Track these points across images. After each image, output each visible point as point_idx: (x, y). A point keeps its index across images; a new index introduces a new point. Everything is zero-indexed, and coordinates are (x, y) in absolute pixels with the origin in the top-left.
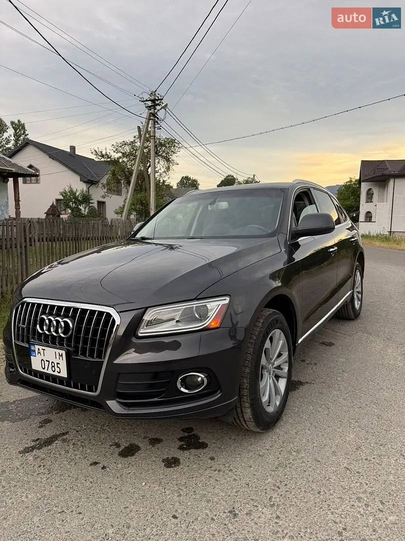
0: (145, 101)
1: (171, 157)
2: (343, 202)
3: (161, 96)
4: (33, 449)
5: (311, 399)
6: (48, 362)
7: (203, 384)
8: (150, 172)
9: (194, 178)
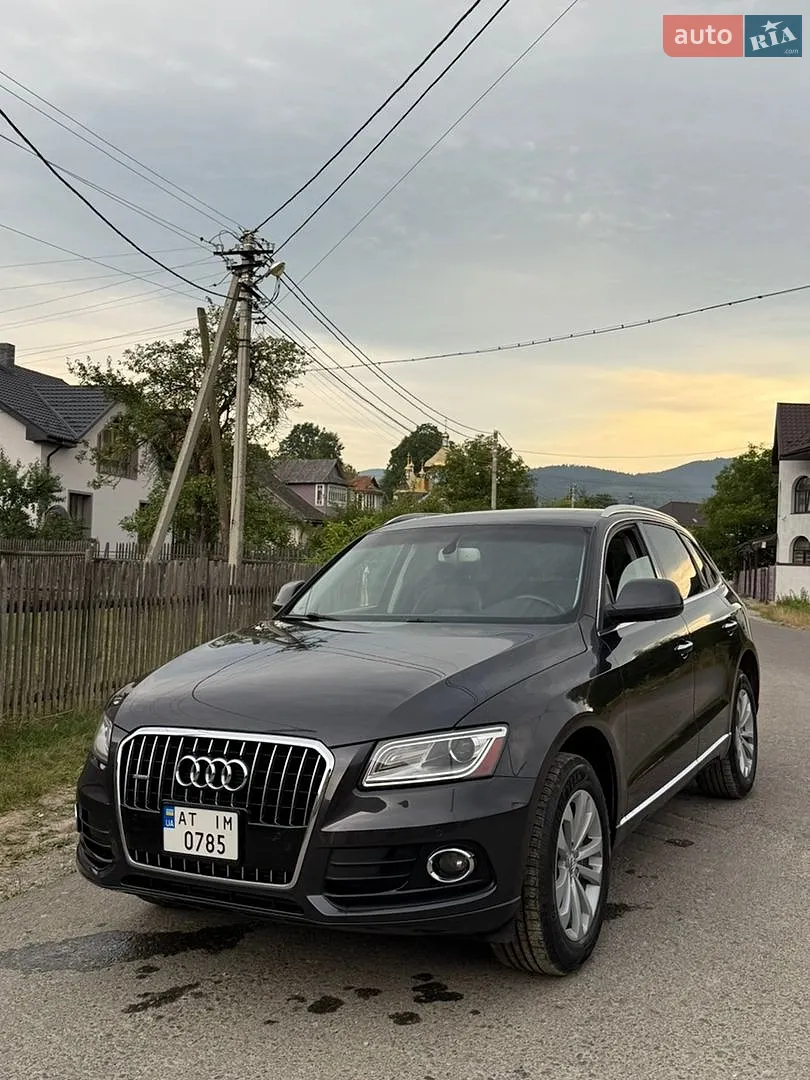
0: (226, 254)
1: (281, 385)
2: (734, 508)
3: (268, 244)
4: (145, 1006)
5: (644, 931)
6: (200, 836)
7: (468, 868)
8: (223, 423)
9: (327, 431)
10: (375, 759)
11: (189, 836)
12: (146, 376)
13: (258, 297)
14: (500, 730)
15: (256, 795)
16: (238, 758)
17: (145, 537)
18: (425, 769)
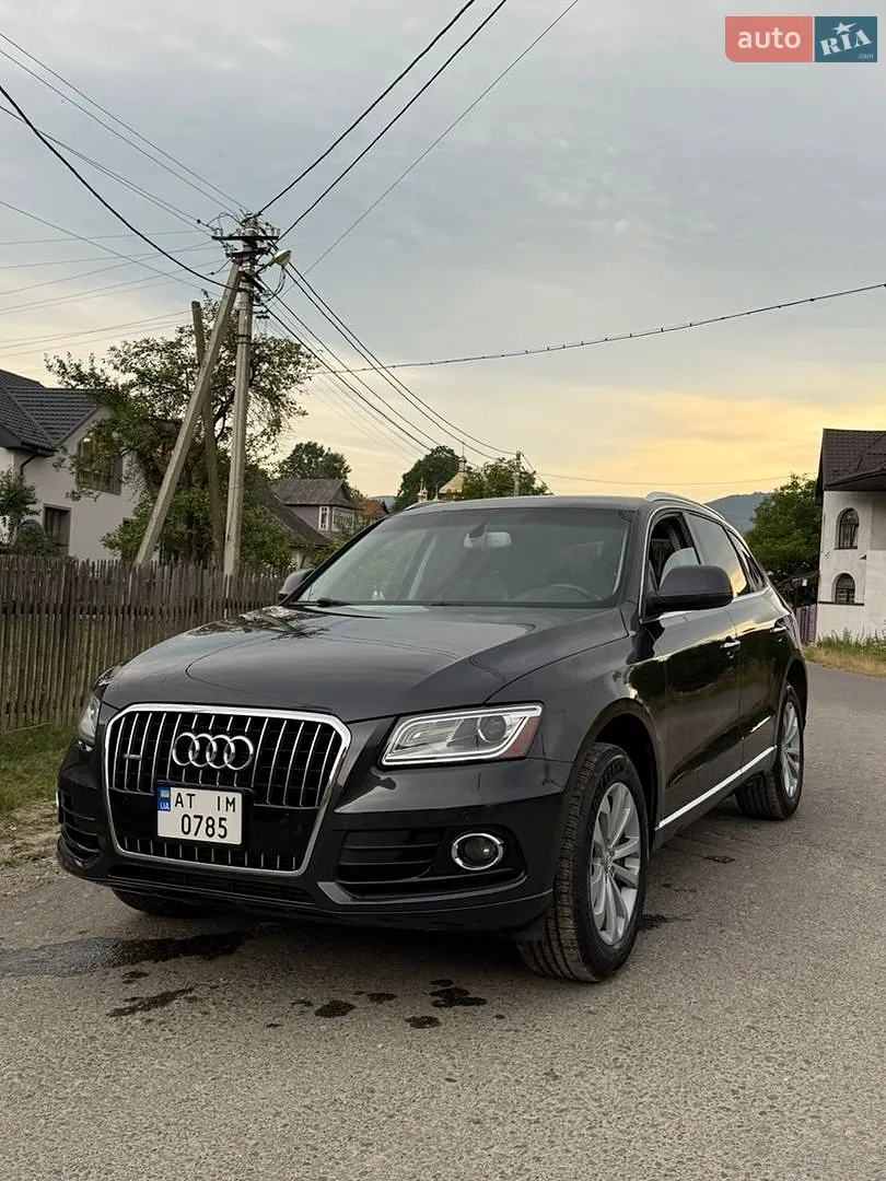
0: (226, 239)
1: (284, 391)
2: (774, 543)
3: (273, 230)
4: (132, 1010)
5: (684, 942)
6: (199, 820)
7: (496, 854)
8: (219, 432)
9: (333, 451)
10: (395, 739)
11: (186, 819)
12: (133, 376)
13: (260, 288)
14: (535, 709)
15: (262, 774)
16: (243, 734)
17: (129, 555)
18: (451, 748)
